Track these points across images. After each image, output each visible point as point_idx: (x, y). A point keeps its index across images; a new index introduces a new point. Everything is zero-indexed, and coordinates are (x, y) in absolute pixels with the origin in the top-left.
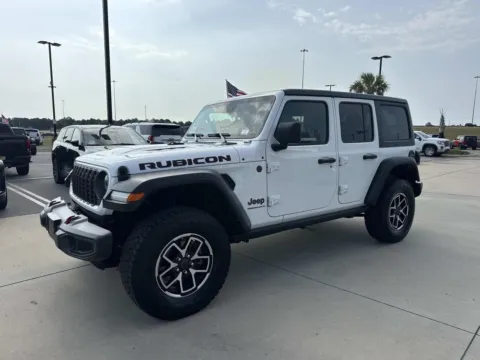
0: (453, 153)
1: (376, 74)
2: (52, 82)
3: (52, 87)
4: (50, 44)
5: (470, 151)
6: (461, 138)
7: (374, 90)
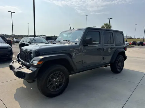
0: (130, 46)
1: (108, 23)
2: (12, 24)
3: (12, 25)
4: (12, 12)
5: (134, 45)
6: (132, 42)
7: (108, 28)
